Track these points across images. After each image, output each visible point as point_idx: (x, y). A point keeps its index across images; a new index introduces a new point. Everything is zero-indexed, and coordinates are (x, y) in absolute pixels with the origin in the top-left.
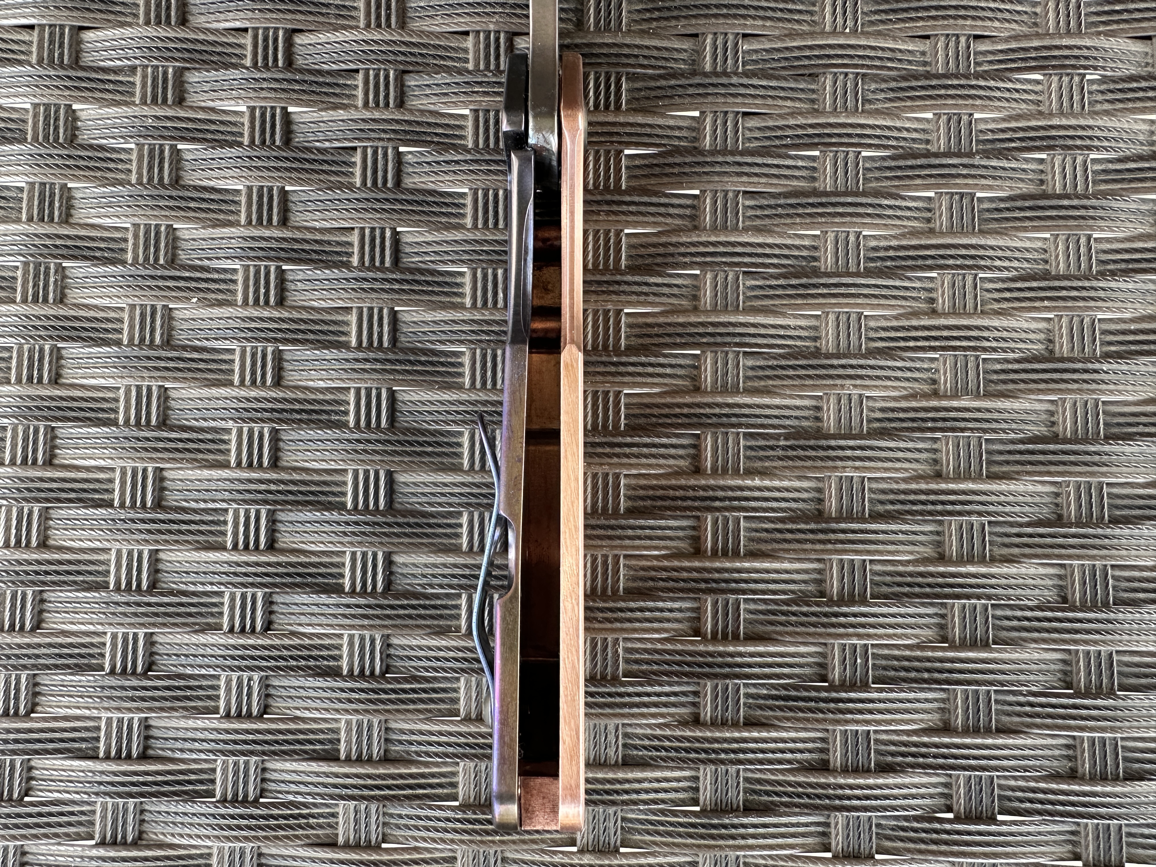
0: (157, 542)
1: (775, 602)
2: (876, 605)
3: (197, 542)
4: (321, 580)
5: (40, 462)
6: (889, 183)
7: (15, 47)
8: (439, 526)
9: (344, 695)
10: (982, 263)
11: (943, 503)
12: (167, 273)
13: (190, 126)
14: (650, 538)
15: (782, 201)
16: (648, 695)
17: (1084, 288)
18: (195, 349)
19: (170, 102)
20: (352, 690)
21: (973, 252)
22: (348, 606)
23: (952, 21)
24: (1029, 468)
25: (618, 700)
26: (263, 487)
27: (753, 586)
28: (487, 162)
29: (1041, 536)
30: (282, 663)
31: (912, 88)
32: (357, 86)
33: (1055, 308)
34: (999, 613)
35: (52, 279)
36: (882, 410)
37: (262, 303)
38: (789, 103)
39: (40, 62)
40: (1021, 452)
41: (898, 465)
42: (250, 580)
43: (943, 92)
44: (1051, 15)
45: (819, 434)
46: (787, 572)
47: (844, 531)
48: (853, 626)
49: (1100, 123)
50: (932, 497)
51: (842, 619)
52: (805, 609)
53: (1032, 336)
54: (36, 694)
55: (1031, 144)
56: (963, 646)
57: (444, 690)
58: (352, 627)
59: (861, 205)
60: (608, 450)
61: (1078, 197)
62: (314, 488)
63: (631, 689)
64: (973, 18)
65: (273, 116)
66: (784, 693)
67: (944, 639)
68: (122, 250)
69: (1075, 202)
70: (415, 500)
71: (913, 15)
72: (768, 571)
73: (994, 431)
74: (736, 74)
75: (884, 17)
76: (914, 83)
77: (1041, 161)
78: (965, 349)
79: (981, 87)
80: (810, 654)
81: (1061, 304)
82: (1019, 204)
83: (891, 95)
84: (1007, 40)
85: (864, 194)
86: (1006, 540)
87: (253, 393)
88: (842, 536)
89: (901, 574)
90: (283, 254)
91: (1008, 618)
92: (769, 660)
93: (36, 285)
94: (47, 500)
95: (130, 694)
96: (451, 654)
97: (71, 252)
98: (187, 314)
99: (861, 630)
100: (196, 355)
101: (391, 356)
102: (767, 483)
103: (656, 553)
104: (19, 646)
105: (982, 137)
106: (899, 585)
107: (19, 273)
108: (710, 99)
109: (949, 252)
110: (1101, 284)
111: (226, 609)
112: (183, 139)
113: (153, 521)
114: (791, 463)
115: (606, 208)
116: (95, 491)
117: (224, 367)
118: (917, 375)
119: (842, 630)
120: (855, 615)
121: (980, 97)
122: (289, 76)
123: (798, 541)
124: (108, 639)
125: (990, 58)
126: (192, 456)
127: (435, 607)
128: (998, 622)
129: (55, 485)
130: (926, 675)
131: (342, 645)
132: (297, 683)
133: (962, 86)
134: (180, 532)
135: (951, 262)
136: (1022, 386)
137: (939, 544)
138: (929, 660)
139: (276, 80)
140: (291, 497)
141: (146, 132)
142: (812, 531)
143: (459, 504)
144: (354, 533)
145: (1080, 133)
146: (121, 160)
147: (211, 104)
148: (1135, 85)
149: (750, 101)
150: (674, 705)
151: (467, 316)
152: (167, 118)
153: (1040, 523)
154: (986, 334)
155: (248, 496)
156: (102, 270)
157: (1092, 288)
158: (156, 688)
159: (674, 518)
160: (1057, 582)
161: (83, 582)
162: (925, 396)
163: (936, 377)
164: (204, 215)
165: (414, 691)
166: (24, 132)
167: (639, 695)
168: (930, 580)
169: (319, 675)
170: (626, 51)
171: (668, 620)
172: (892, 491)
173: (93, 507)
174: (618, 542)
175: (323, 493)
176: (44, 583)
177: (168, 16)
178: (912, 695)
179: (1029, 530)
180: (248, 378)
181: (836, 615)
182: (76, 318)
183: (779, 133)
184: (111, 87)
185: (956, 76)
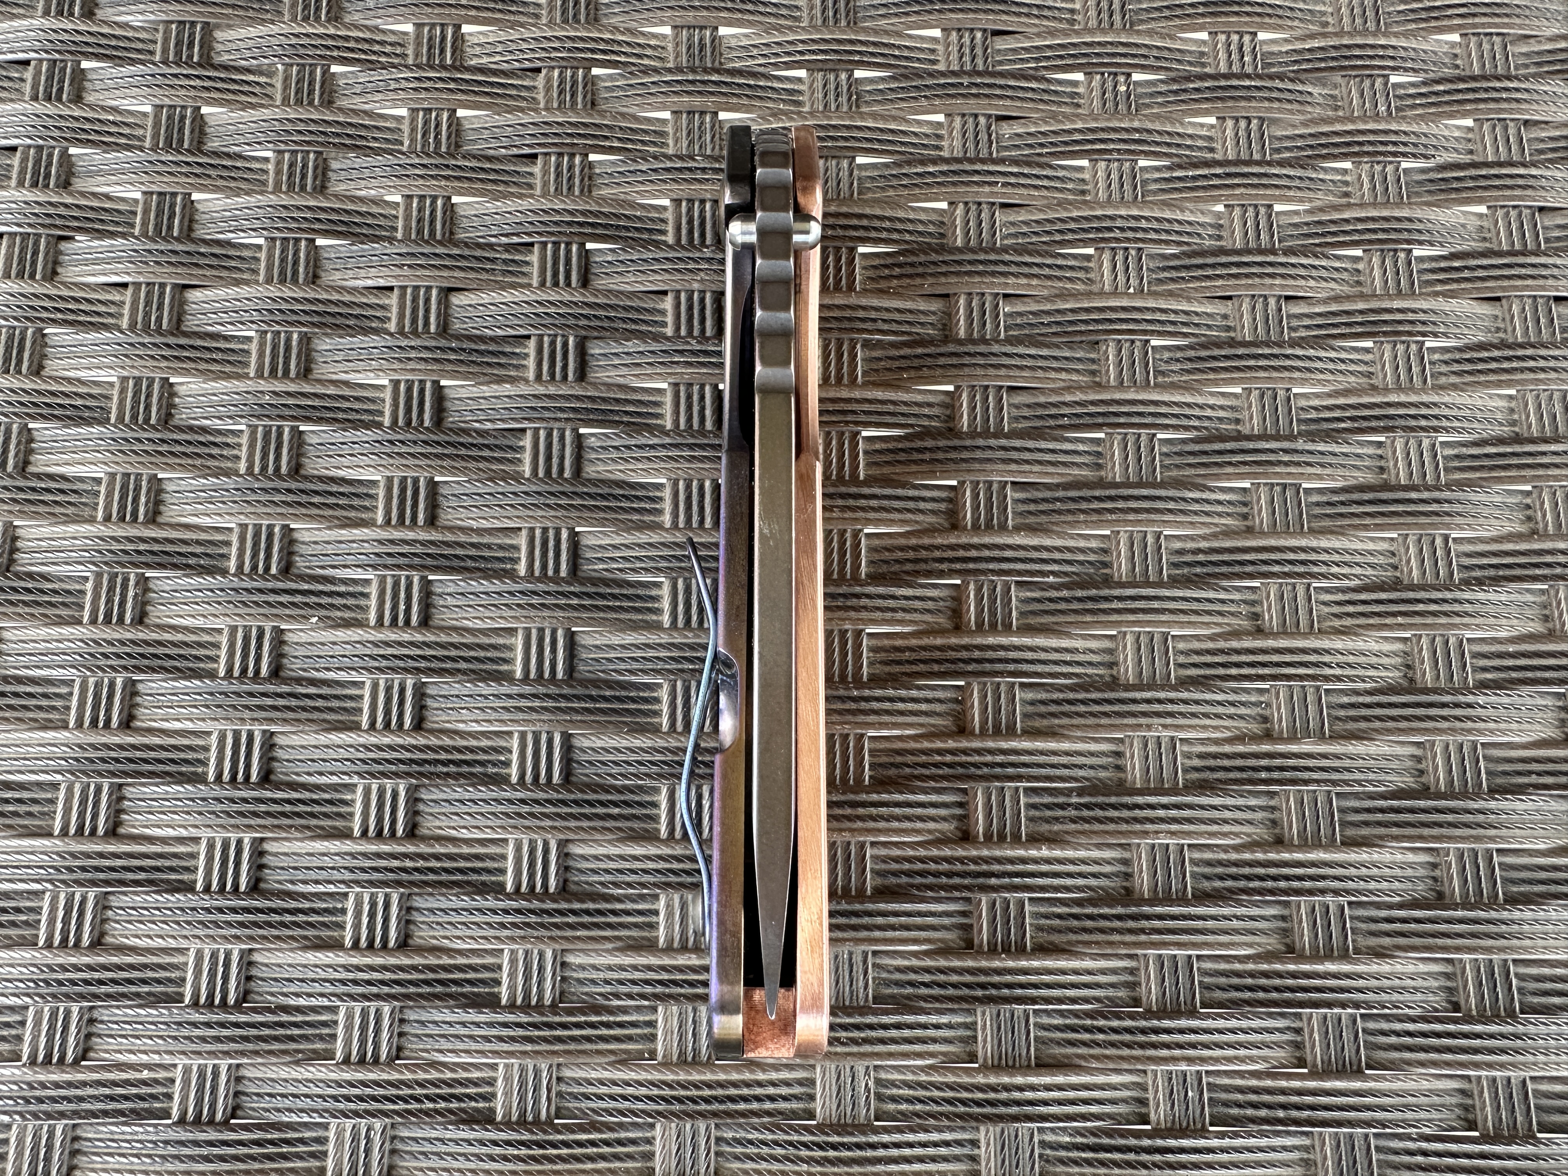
0: (251, 938)
1: (1076, 1014)
2: (1208, 1016)
3: (305, 938)
4: (468, 989)
5: (101, 831)
6: (1193, 471)
7: (102, 309)
8: (628, 913)
9: (498, 1150)
10: (1316, 569)
11: (1287, 878)
12: (280, 585)
13: (317, 403)
14: (907, 928)
15: (1060, 494)
16: (911, 1145)
17: (1445, 601)
18: (313, 682)
19: (292, 374)
20: (509, 1143)
21: (1303, 556)
22: (505, 1025)
23: (1257, 280)
24: (1395, 831)
25: (870, 1153)
26: (396, 863)
27: (1044, 992)
28: (691, 447)
29: (1418, 921)
30: (414, 1106)
31: (1214, 358)
32: (527, 355)
33: (1411, 626)
34: (1371, 1025)
35: (131, 593)
36: (1201, 756)
37: (401, 622)
38: (1064, 376)
39: (133, 326)
40: (1382, 811)
41: (1226, 828)
42: (374, 990)
43: (1252, 363)
44: (1377, 273)
45: (1122, 788)
46: (1090, 972)
47: (1161, 917)
48: (1180, 1046)
49: (1446, 399)
50: (1273, 871)
51: (1165, 1038)
52: (1115, 1023)
53: (1385, 661)
54: (74, 1153)
55: (1365, 424)
56: (1326, 1073)
57: (633, 1142)
58: (511, 1054)
59: (1159, 498)
60: (849, 811)
61: (1428, 488)
62: (462, 864)
63: (886, 1138)
64: (1282, 276)
65: (422, 391)
66: (1092, 1140)
67: (1301, 1062)
68: (223, 556)
69: (1426, 495)
70: (596, 878)
71: (1210, 272)
72: (1064, 972)
73: (1346, 783)
74: (997, 341)
75: (1174, 274)
76: (1216, 352)
77: (1380, 444)
78: (1301, 678)
79: (1298, 357)
80: (1125, 1086)
81: (1418, 620)
82: (1356, 496)
83: (1189, 366)
84: (1326, 301)
85: (1162, 485)
86: (1373, 927)
87: (387, 740)
88: (1157, 924)
89: (1238, 974)
90: (429, 562)
91: (1384, 1033)
92: (1071, 1094)
93: (110, 601)
94: (107, 883)
95: (205, 1151)
96: (643, 1091)
97: (157, 559)
98: (303, 637)
99: (1191, 1052)
100: (312, 690)
101: (566, 691)
102: (1058, 853)
103: (915, 948)
104: (57, 1085)
105: (1304, 416)
106: (1237, 988)
107: (89, 586)
108: (967, 371)
109: (1273, 556)
110: (1467, 595)
111: (340, 1031)
112: (308, 419)
113: (247, 910)
114: (1087, 826)
115: (840, 502)
116: (172, 869)
117: (349, 704)
118: (1243, 711)
119: (1165, 1053)
120: (1181, 1031)
121: (1298, 369)
122: (443, 343)
123: (1102, 931)
124: (178, 1074)
125: (1307, 322)
126: (303, 822)
127: (621, 1025)
128: (1371, 1038)
129: (119, 863)
130: (1281, 1114)
131: (495, 1080)
132: (434, 1134)
133: (1276, 356)
134: (283, 924)
135: (1276, 569)
136: (1378, 724)
137: (1285, 932)
138: (1283, 1092)
139: (426, 348)
140: (432, 877)
141: (262, 411)
142: (1119, 917)
143: (655, 885)
144: (515, 925)
145: (1424, 411)
146: (228, 445)
147: (344, 377)
148: (1486, 354)
149: (1017, 373)
150: (945, 1159)
151: (665, 639)
152: (288, 394)
153: (1415, 904)
154: (1327, 659)
155: (376, 876)
156: (196, 581)
157: (1456, 601)
158: (241, 1143)
159: (939, 900)
160: (1443, 982)
161: (149, 994)
162: (1255, 738)
163: (1267, 713)
164: (331, 512)
165: (593, 1143)
166: (107, 411)
167: (897, 1145)
168: (1277, 982)
169: (464, 1122)
170: (861, 314)
171: (934, 1040)
172: (1220, 863)
173: (167, 891)
174: (864, 934)
175: (474, 870)
176: (96, 997)
177: (295, 273)
178: (1264, 1142)
179: (1402, 913)
180: (380, 719)
181: (1156, 1031)
182: (160, 643)
183: (1053, 411)
184: (219, 356)
185: (1267, 344)
